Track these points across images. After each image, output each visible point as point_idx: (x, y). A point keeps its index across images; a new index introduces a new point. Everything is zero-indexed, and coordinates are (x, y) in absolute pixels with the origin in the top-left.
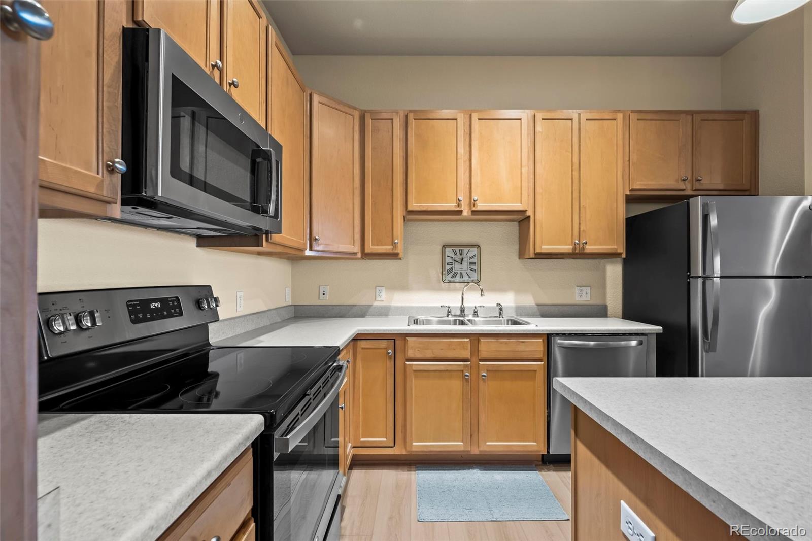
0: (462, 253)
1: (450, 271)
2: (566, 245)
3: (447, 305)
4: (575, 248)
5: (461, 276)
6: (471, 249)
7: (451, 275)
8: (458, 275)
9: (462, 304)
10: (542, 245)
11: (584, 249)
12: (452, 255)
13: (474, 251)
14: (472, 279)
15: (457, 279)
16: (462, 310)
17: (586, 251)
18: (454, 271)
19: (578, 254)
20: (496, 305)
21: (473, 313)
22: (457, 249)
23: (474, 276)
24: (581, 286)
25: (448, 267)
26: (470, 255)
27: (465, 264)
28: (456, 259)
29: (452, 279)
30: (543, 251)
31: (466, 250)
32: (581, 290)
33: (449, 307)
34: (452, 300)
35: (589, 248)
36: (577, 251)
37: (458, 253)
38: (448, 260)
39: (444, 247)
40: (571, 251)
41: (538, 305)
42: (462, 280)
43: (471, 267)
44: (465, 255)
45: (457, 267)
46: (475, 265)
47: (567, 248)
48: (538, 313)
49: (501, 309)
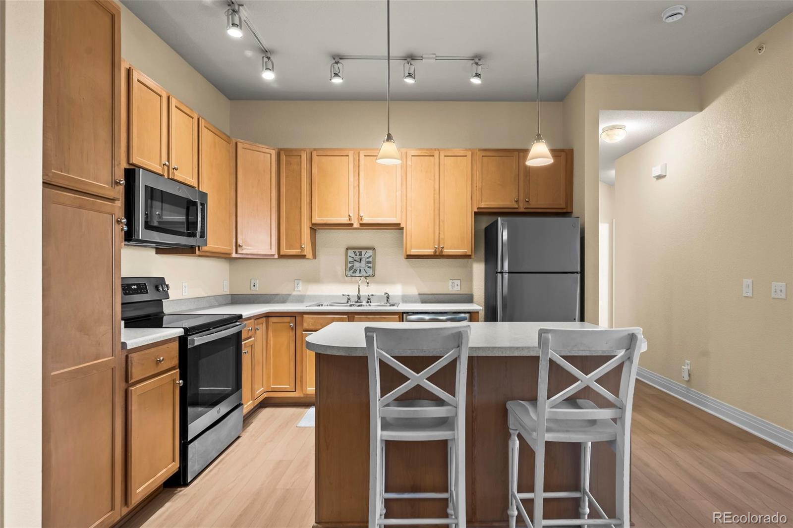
0: (360, 254)
1: (351, 268)
2: (430, 249)
3: (347, 294)
4: (435, 252)
5: (360, 272)
6: (368, 251)
7: (352, 271)
8: (358, 271)
9: (359, 293)
10: (411, 249)
11: (442, 251)
12: (353, 255)
13: (370, 253)
14: (368, 274)
15: (357, 274)
16: (359, 298)
17: (443, 254)
18: (354, 268)
19: (438, 255)
20: (383, 294)
21: (367, 300)
22: (357, 251)
23: (370, 272)
24: (453, 280)
25: (350, 265)
26: (367, 255)
27: (363, 262)
28: (357, 259)
29: (353, 274)
30: (412, 254)
31: (364, 252)
32: (453, 283)
33: (348, 295)
34: (351, 290)
35: (447, 251)
36: (437, 253)
37: (358, 254)
38: (350, 259)
39: (347, 249)
40: (433, 254)
41: (419, 294)
42: (361, 275)
43: (368, 265)
44: (363, 256)
45: (357, 265)
46: (371, 264)
47: (430, 251)
48: (419, 300)
49: (388, 298)
